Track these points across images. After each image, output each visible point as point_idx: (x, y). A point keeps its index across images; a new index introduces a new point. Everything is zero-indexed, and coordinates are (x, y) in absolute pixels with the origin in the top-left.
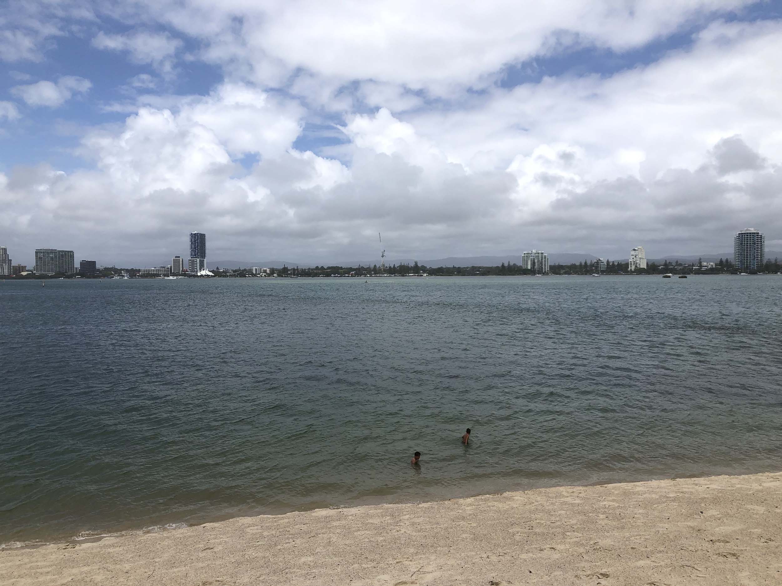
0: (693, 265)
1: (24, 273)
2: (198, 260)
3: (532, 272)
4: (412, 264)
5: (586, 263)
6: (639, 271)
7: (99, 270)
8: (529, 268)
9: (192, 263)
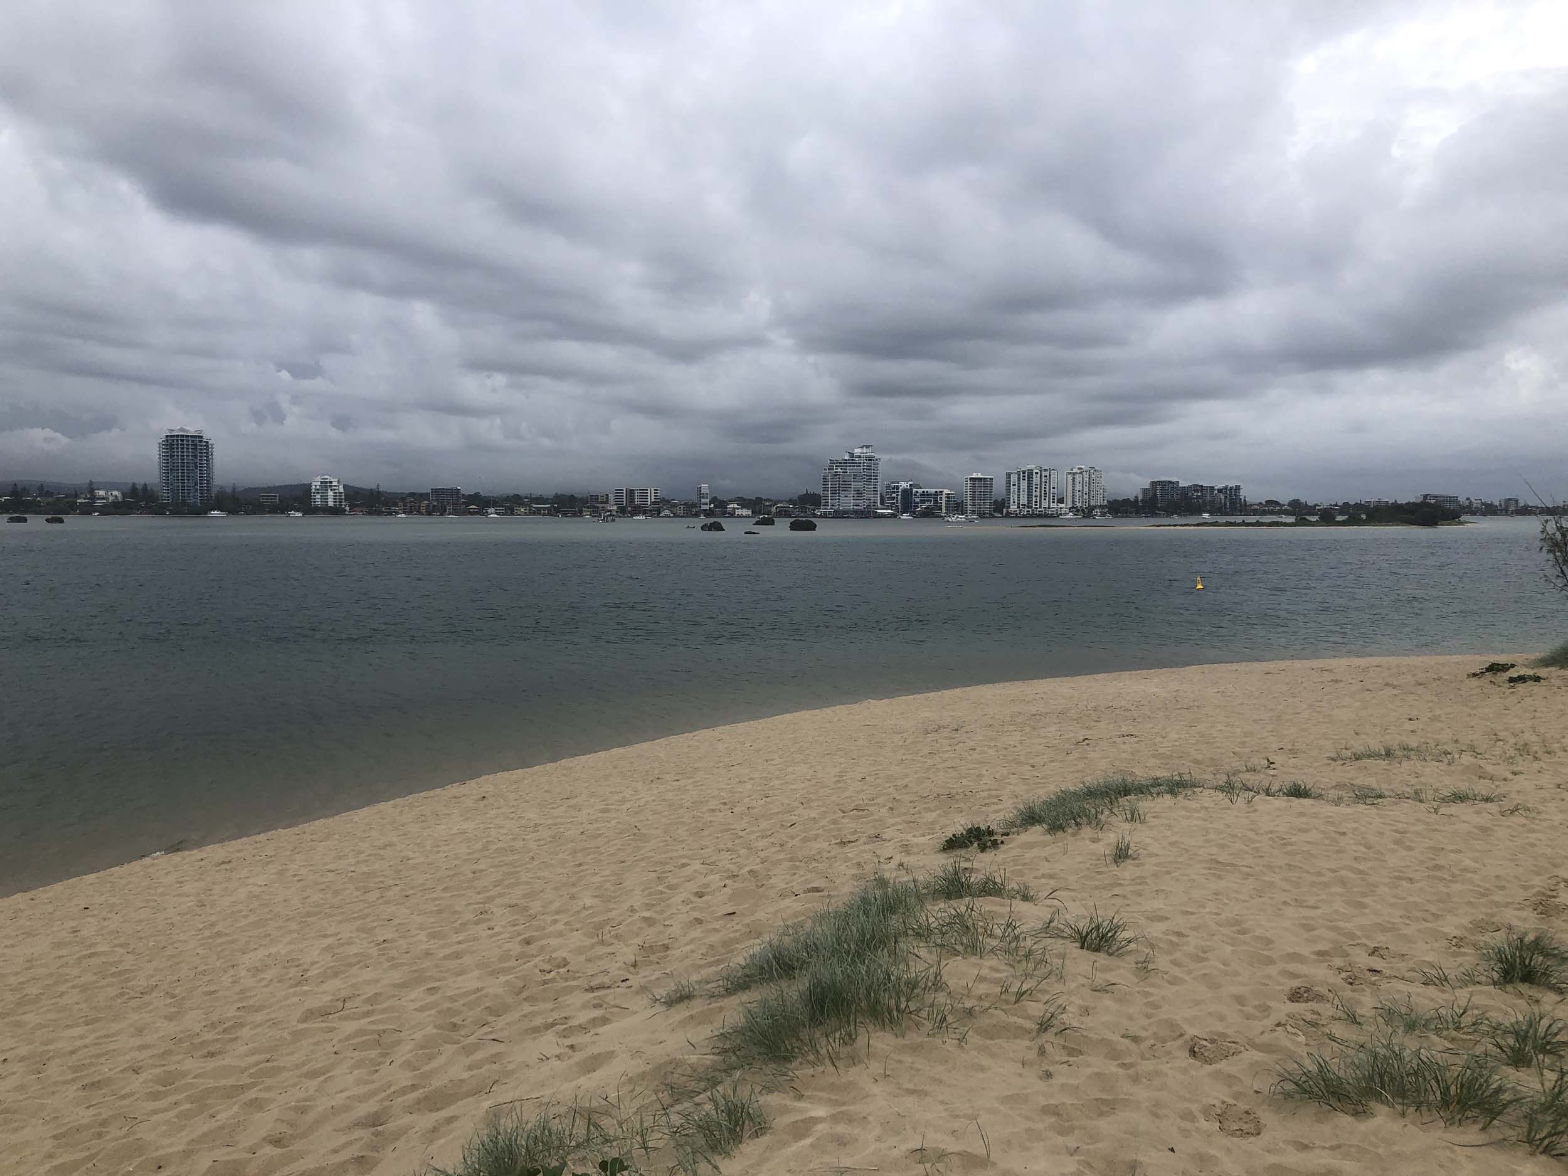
0: (76, 496)
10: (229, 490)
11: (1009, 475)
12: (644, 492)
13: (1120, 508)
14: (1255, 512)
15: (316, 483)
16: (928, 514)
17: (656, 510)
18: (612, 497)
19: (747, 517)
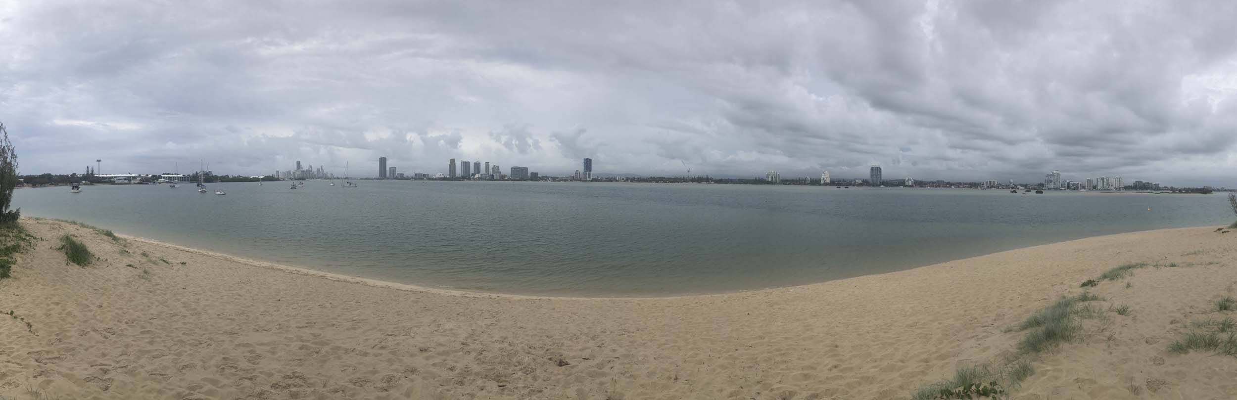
0: (852, 181)
1: (506, 178)
2: (588, 173)
3: (771, 183)
4: (706, 177)
5: (799, 179)
6: (826, 184)
7: (539, 177)
8: (770, 180)
9: (584, 174)
10: (885, 181)
11: (1097, 179)
12: (994, 182)
13: (1127, 188)
14: (1161, 190)
15: (907, 179)
16: (1075, 189)
17: (997, 187)
18: (985, 183)
19: (1023, 189)
